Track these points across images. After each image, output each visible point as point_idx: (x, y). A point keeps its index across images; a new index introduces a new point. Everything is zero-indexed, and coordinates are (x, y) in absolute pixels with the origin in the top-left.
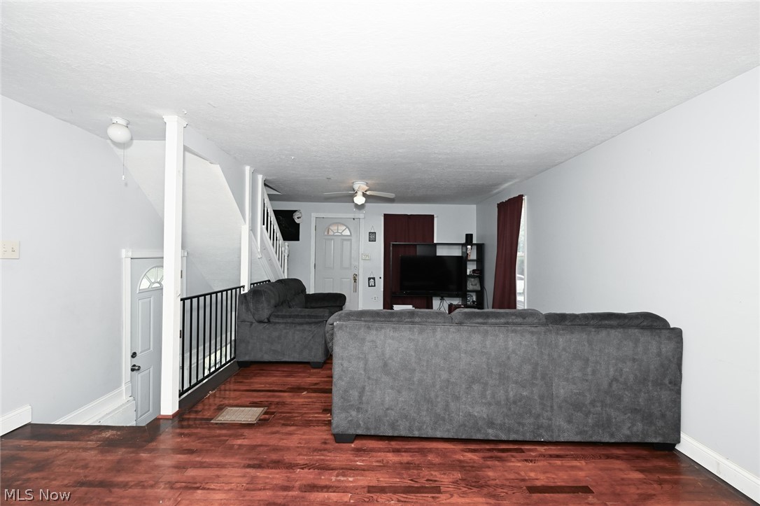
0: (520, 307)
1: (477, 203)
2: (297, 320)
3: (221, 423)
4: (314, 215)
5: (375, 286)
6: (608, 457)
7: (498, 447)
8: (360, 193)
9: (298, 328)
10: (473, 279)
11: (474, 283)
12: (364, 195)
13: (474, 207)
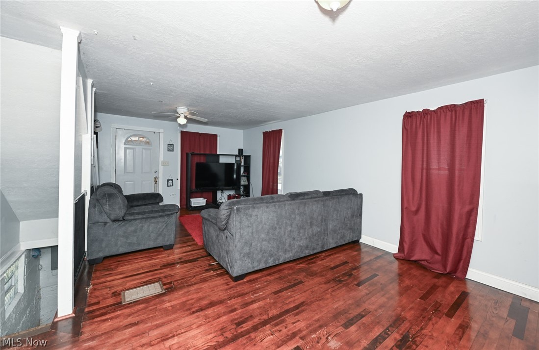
0: (279, 193)
1: (243, 130)
2: (153, 215)
3: (133, 302)
5: (173, 186)
6: (344, 250)
7: (310, 259)
8: (182, 116)
9: (153, 220)
10: (244, 178)
11: (244, 180)
12: (186, 117)
13: (241, 131)
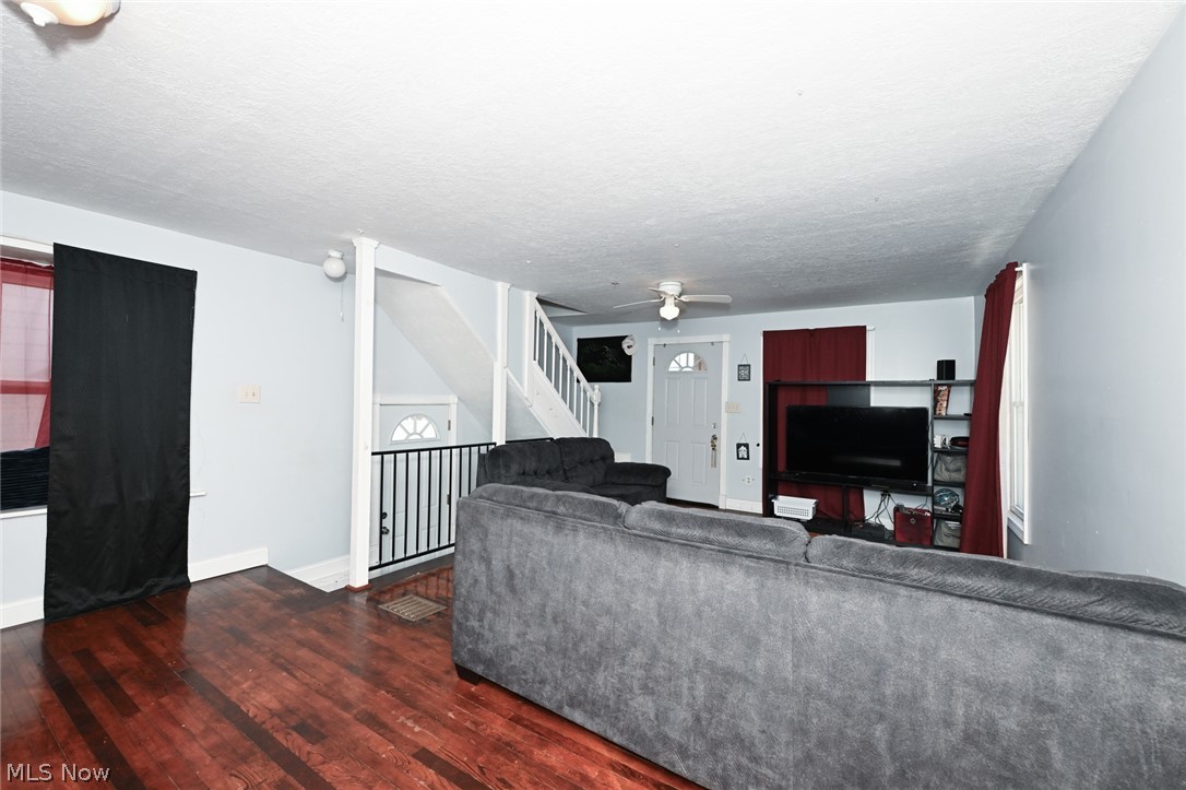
1: (974, 294)
4: (652, 341)
5: (748, 458)
8: (670, 302)
10: (949, 459)
11: (952, 467)
